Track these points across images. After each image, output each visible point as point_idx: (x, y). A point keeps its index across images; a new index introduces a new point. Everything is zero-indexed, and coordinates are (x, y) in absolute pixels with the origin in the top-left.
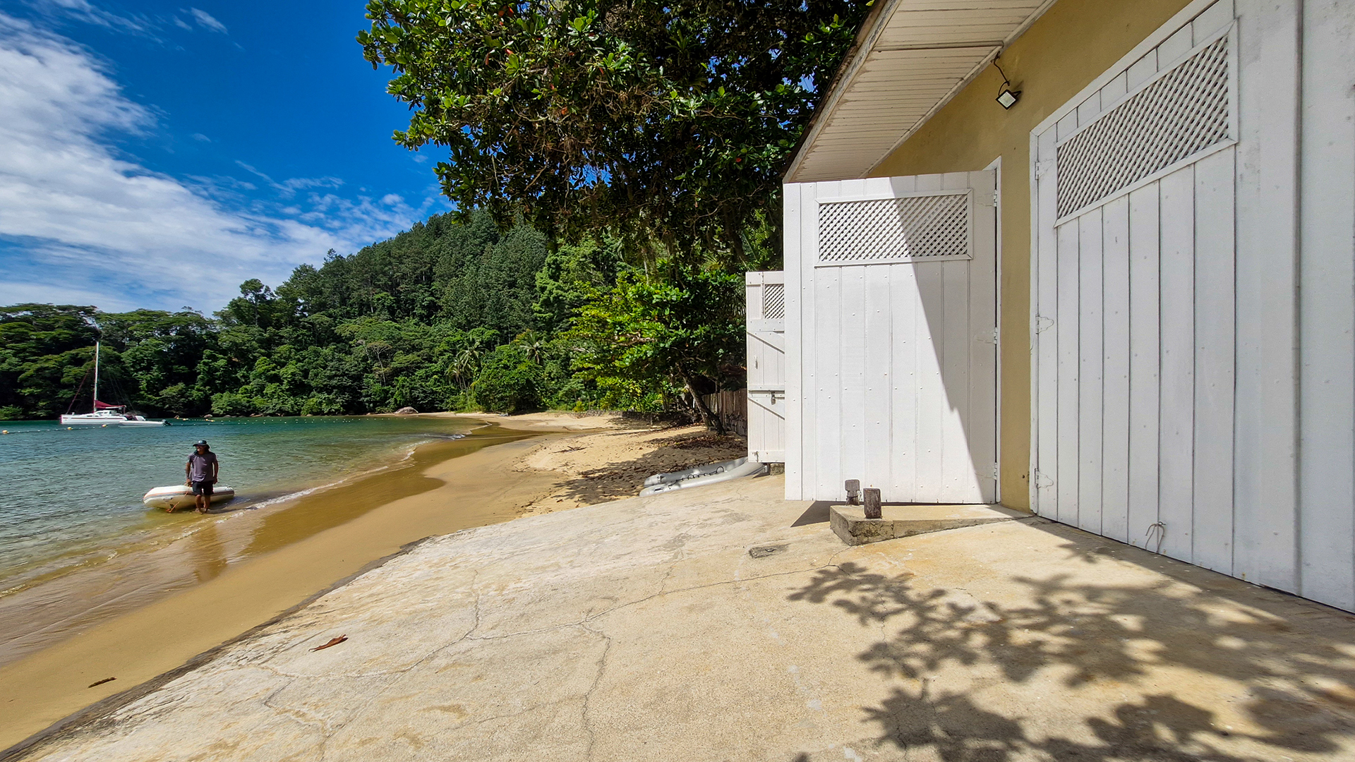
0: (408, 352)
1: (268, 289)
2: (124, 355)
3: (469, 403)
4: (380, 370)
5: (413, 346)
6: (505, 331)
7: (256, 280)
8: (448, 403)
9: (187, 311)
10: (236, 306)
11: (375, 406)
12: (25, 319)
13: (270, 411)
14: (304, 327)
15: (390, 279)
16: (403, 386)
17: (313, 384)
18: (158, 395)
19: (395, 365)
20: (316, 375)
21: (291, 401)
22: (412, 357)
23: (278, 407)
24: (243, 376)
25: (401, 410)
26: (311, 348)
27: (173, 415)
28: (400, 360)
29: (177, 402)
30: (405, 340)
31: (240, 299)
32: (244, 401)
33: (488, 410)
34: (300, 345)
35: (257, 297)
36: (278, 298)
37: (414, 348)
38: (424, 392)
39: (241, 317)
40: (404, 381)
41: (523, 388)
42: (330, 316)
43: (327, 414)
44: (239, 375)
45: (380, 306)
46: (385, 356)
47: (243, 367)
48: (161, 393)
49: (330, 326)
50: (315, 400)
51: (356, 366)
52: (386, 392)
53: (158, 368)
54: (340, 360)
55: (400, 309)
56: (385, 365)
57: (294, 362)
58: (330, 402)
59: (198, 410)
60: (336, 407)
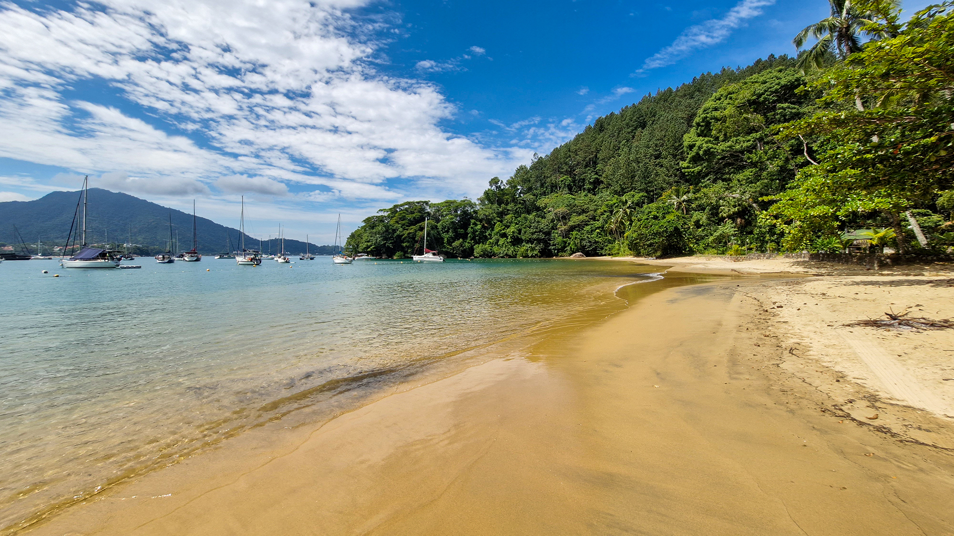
0: (580, 214)
1: (502, 182)
2: (438, 225)
3: (622, 249)
4: (562, 227)
5: (583, 210)
6: (652, 193)
7: (496, 178)
8: (606, 250)
9: (465, 199)
10: (487, 194)
11: (558, 252)
12: (406, 210)
13: (501, 255)
14: (520, 203)
15: (569, 167)
16: (576, 238)
17: (523, 238)
18: (451, 246)
19: (571, 223)
20: (525, 232)
21: (512, 249)
22: (582, 217)
23: (505, 252)
24: (489, 235)
25: (574, 255)
26: (523, 215)
27: (457, 257)
28: (575, 220)
29: (459, 250)
30: (577, 206)
31: (489, 189)
32: (489, 249)
33: (638, 255)
34: (517, 214)
35: (497, 187)
36: (507, 187)
37: (584, 211)
38: (590, 242)
39: (489, 200)
40: (577, 234)
41: (671, 235)
42: (534, 195)
43: (531, 257)
44: (487, 234)
45: (563, 185)
46: (565, 218)
47: (489, 229)
48: (453, 244)
49: (534, 201)
50: (524, 248)
51: (547, 225)
52: (565, 242)
53: (452, 231)
54: (538, 222)
55: (575, 187)
56: (565, 224)
57: (514, 224)
58: (533, 249)
59: (467, 254)
60: (536, 252)
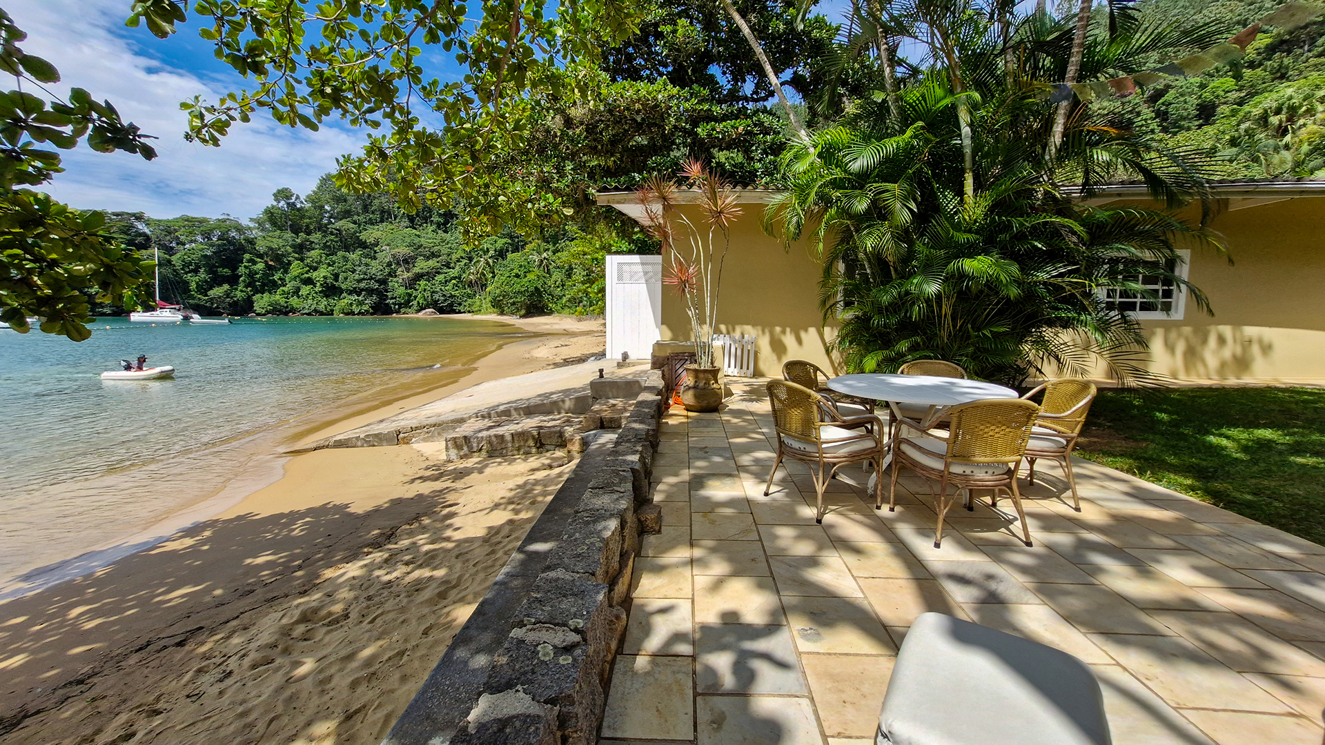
0: (428, 258)
1: (298, 197)
2: (173, 258)
3: (484, 306)
4: (404, 275)
5: (433, 253)
7: (286, 189)
8: (465, 306)
9: (226, 217)
10: (271, 214)
11: (400, 308)
13: (306, 311)
14: (332, 233)
16: (425, 290)
17: (343, 286)
18: (206, 295)
19: (417, 270)
20: (346, 279)
21: (324, 302)
22: (432, 263)
23: (313, 307)
24: (280, 279)
25: (424, 311)
26: (340, 253)
27: (221, 314)
28: (422, 265)
29: (223, 302)
30: (425, 248)
31: (273, 207)
32: (282, 301)
33: (502, 313)
34: (330, 250)
35: (288, 204)
36: (308, 205)
37: (433, 255)
38: (444, 295)
39: (274, 224)
40: (426, 285)
41: (532, 294)
42: (355, 223)
43: (358, 314)
44: (276, 277)
45: (400, 214)
46: (407, 261)
47: (279, 270)
48: (209, 293)
49: (355, 232)
50: (346, 301)
51: (381, 271)
52: (410, 295)
53: (205, 270)
54: (367, 265)
55: (418, 217)
56: (408, 271)
57: (325, 266)
58: (360, 303)
59: (242, 309)
60: (365, 308)
